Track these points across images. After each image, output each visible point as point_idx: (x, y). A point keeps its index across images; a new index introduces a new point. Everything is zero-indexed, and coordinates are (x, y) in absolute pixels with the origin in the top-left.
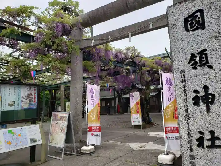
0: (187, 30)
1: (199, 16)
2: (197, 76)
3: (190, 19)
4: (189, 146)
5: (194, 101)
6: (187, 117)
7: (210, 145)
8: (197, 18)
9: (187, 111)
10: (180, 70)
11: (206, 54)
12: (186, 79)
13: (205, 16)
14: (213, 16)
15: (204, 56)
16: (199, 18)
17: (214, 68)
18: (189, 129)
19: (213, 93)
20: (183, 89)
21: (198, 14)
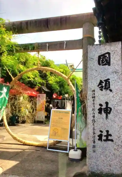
0: (99, 64)
1: (108, 56)
2: (102, 95)
3: (102, 57)
4: (93, 139)
5: (99, 111)
6: (94, 121)
7: (105, 139)
8: (106, 58)
9: (94, 117)
10: (92, 90)
11: (109, 82)
12: (95, 96)
13: (111, 58)
14: (116, 59)
15: (108, 83)
16: (107, 58)
17: (113, 91)
18: (94, 129)
19: (110, 107)
20: (93, 102)
21: (107, 55)
